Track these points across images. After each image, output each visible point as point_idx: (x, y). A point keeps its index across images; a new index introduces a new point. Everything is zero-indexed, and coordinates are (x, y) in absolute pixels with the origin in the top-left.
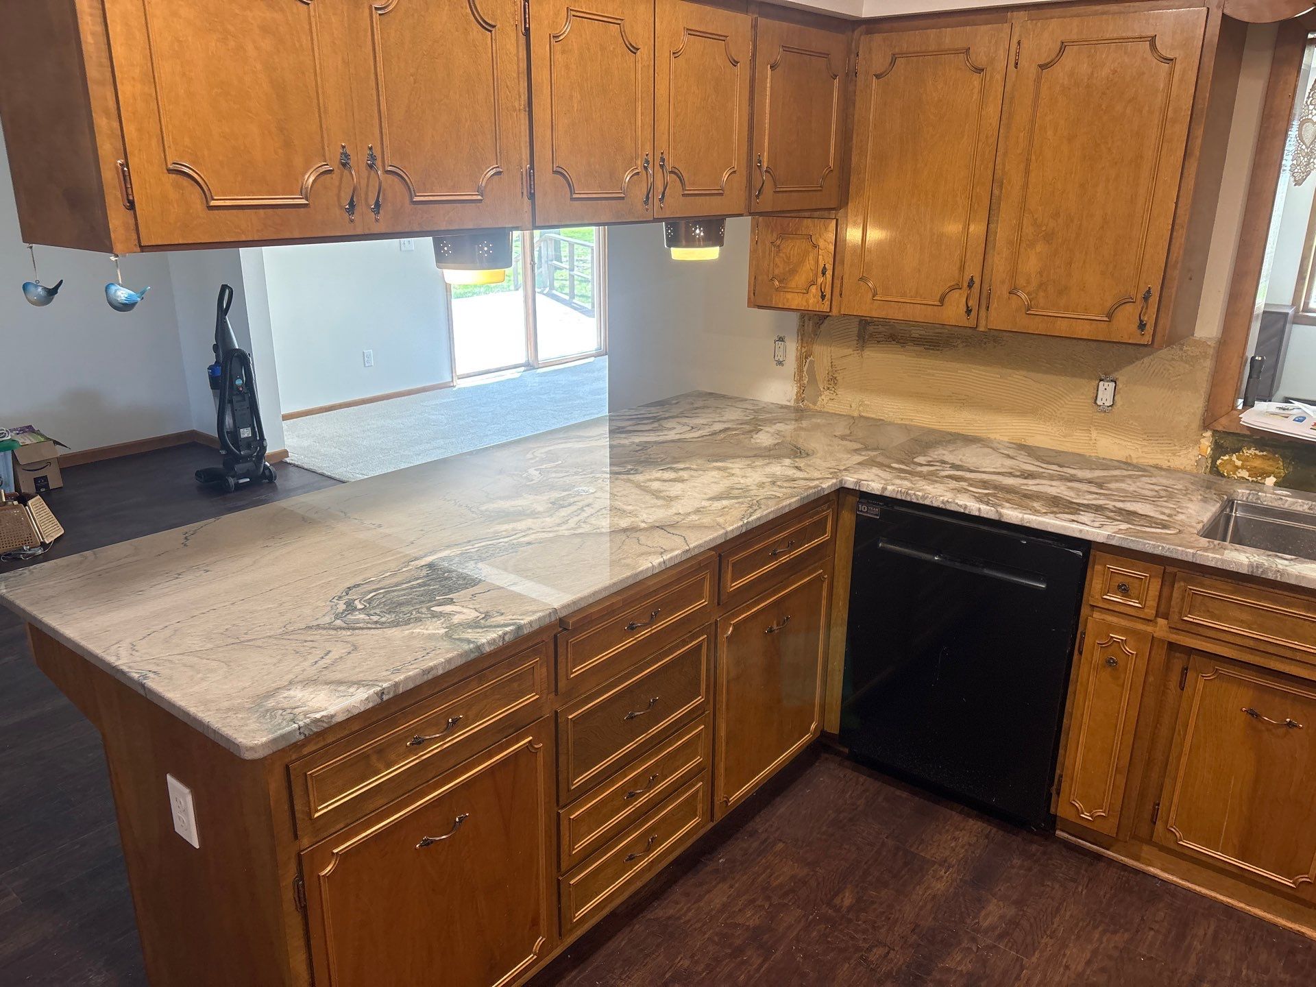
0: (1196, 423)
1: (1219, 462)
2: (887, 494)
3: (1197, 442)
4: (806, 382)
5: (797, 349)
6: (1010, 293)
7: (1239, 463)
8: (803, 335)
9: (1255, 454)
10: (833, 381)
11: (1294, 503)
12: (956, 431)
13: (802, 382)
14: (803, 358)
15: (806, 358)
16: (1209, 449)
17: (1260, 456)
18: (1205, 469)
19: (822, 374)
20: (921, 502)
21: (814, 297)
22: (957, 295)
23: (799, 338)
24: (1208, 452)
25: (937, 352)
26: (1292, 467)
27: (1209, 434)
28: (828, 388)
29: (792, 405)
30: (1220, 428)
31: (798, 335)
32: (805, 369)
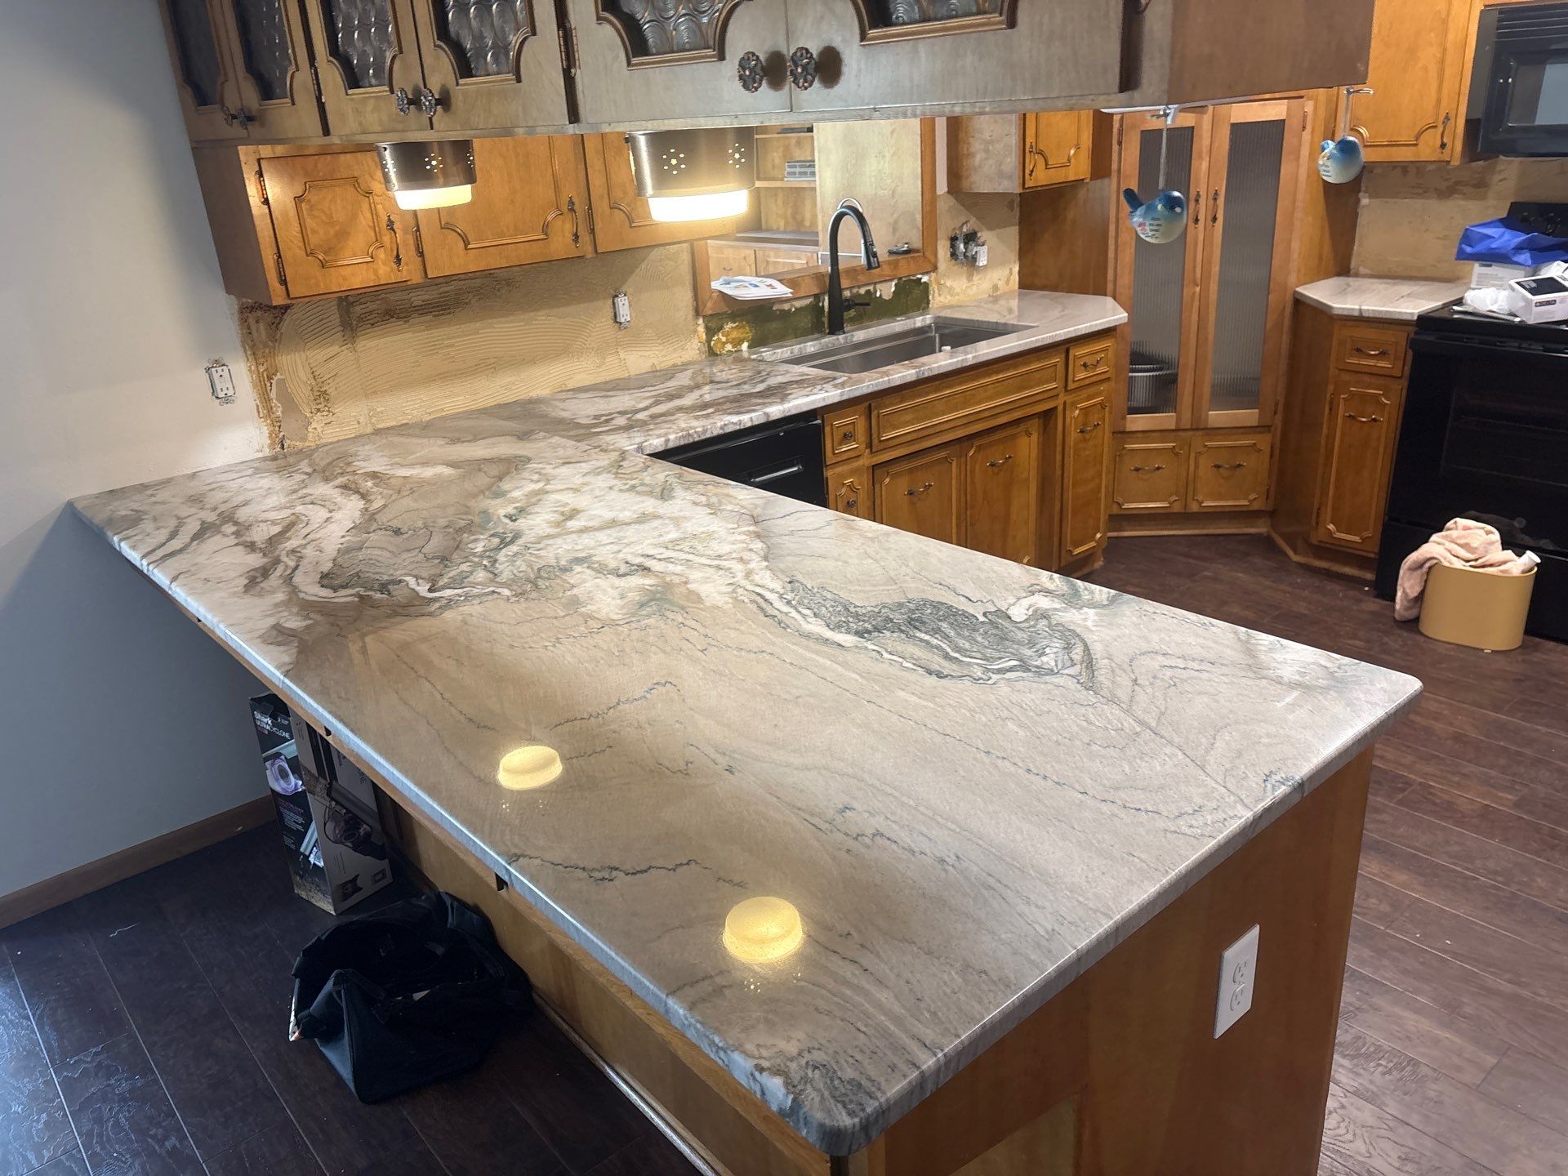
1: (712, 343)
3: (695, 331)
4: (279, 413)
5: (250, 370)
6: (611, 208)
7: (724, 339)
8: (254, 348)
9: (732, 327)
10: (322, 397)
13: (273, 416)
15: (270, 378)
16: (704, 334)
18: (706, 354)
19: (302, 393)
21: (384, 264)
22: (560, 223)
23: (249, 353)
24: (704, 337)
26: (756, 327)
27: (701, 321)
28: (319, 410)
29: (267, 454)
30: (710, 312)
31: (245, 351)
32: (273, 395)
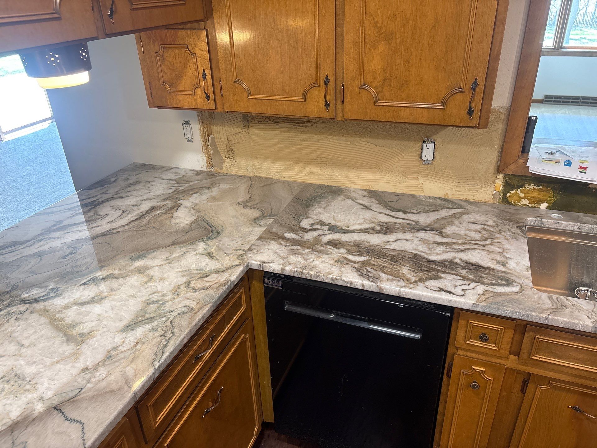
0: (492, 170)
1: (508, 195)
2: (286, 273)
3: (493, 182)
4: (211, 153)
5: (200, 129)
6: (360, 88)
7: (522, 195)
8: (202, 119)
9: (534, 189)
10: (231, 152)
11: (567, 225)
12: (323, 183)
13: (209, 153)
14: (206, 136)
15: (208, 136)
16: (502, 186)
17: (537, 190)
18: (499, 201)
19: (222, 147)
20: (314, 279)
21: (201, 97)
22: (316, 92)
23: (200, 121)
24: (501, 189)
25: (302, 128)
26: (559, 196)
27: (501, 176)
28: (229, 157)
29: (205, 170)
30: (510, 173)
31: (199, 120)
32: (209, 144)
